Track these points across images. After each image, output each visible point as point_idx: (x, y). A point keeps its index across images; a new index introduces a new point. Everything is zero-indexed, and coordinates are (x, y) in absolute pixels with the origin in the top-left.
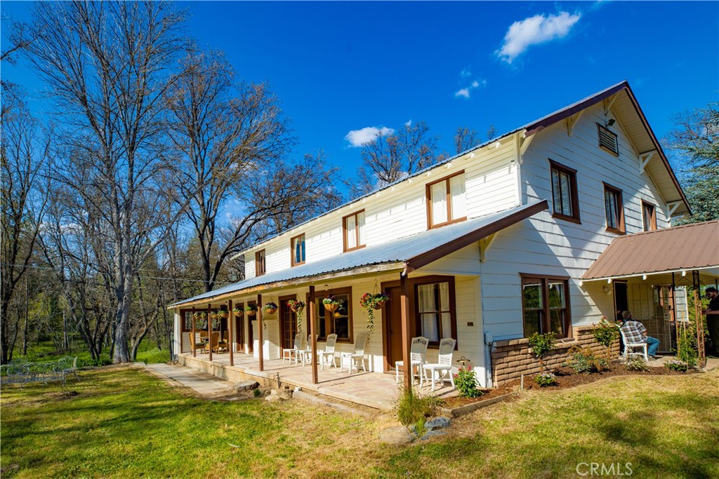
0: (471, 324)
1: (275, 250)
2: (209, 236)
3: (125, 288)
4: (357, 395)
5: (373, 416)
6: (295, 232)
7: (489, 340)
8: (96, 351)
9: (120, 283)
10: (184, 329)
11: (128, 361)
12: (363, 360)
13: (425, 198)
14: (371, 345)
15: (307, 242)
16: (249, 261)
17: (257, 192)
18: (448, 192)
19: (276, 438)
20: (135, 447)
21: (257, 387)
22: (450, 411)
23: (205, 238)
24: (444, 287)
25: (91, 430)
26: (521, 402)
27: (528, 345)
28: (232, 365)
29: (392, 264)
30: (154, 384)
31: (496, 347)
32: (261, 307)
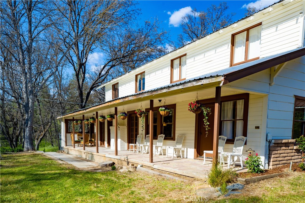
0: (257, 128)
1: (125, 83)
2: (82, 75)
3: (30, 105)
4: (179, 169)
5: (190, 182)
6: (138, 70)
7: (269, 139)
8: (13, 145)
9: (26, 101)
10: (67, 131)
11: (33, 149)
12: (181, 151)
13: (230, 44)
14: (187, 141)
15: (146, 77)
16: (108, 90)
17: (112, 49)
18: (247, 40)
19: (127, 192)
20: (37, 195)
21: (114, 165)
22: (244, 180)
23: (80, 76)
24: (241, 103)
25: (9, 185)
26: (291, 178)
27: (295, 144)
28: (98, 152)
29: (213, 79)
30: (50, 162)
31: (274, 143)
32: (117, 115)
